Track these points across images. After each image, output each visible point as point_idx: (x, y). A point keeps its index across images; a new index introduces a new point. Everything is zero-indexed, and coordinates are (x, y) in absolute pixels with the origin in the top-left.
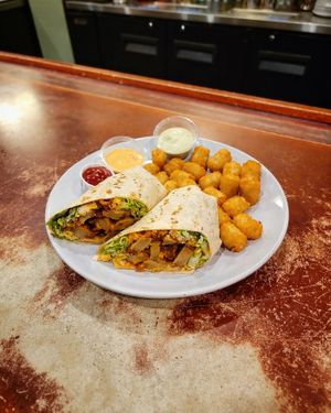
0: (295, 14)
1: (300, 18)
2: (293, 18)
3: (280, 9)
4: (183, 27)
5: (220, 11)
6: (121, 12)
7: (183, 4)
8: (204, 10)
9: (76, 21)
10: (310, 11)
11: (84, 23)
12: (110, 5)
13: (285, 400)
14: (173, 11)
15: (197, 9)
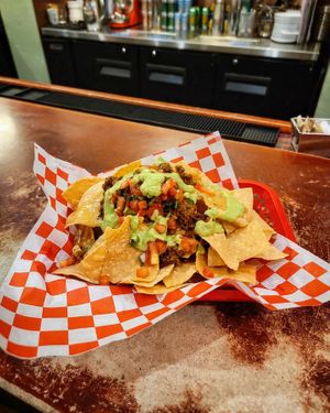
0: (256, 41)
1: (260, 44)
2: (254, 44)
3: (242, 36)
4: (154, 53)
5: (188, 38)
6: (95, 39)
7: (153, 32)
8: (173, 37)
9: (52, 47)
10: (268, 38)
11: (60, 48)
12: (85, 32)
13: (235, 341)
14: (145, 38)
15: (167, 36)
